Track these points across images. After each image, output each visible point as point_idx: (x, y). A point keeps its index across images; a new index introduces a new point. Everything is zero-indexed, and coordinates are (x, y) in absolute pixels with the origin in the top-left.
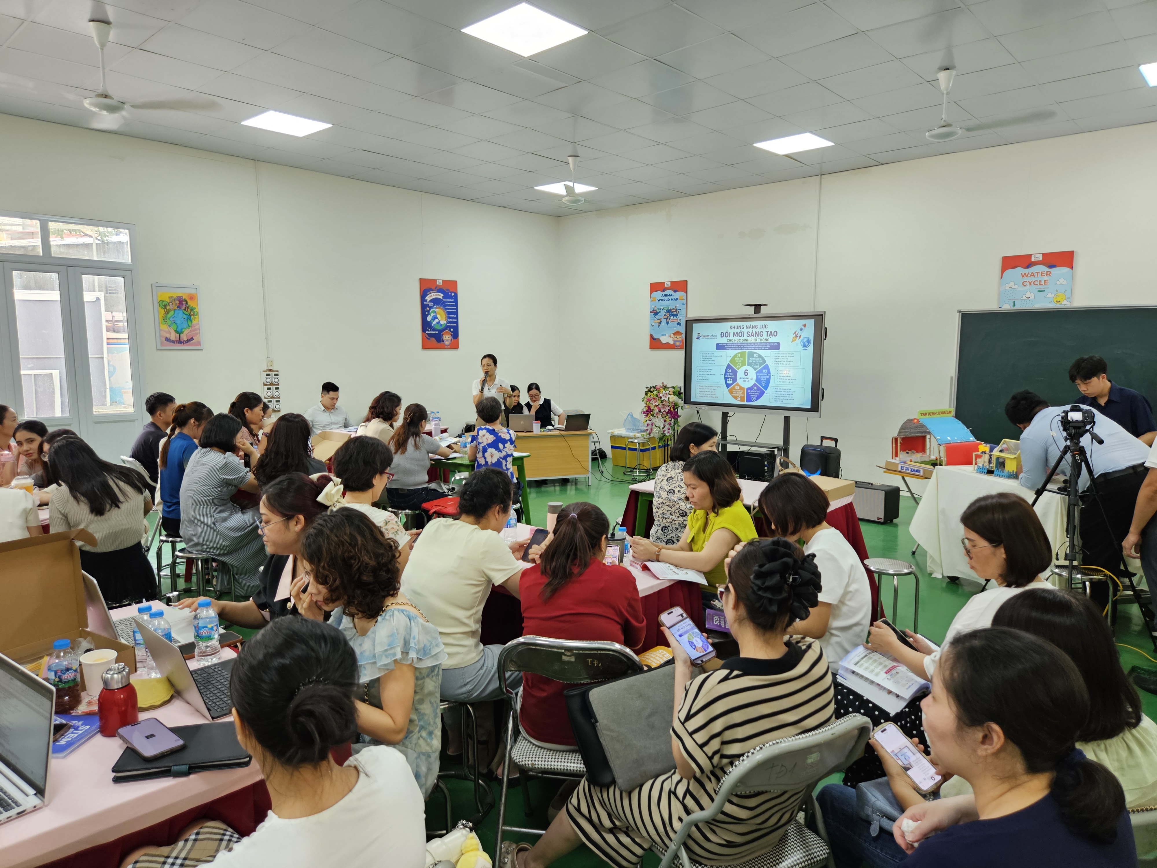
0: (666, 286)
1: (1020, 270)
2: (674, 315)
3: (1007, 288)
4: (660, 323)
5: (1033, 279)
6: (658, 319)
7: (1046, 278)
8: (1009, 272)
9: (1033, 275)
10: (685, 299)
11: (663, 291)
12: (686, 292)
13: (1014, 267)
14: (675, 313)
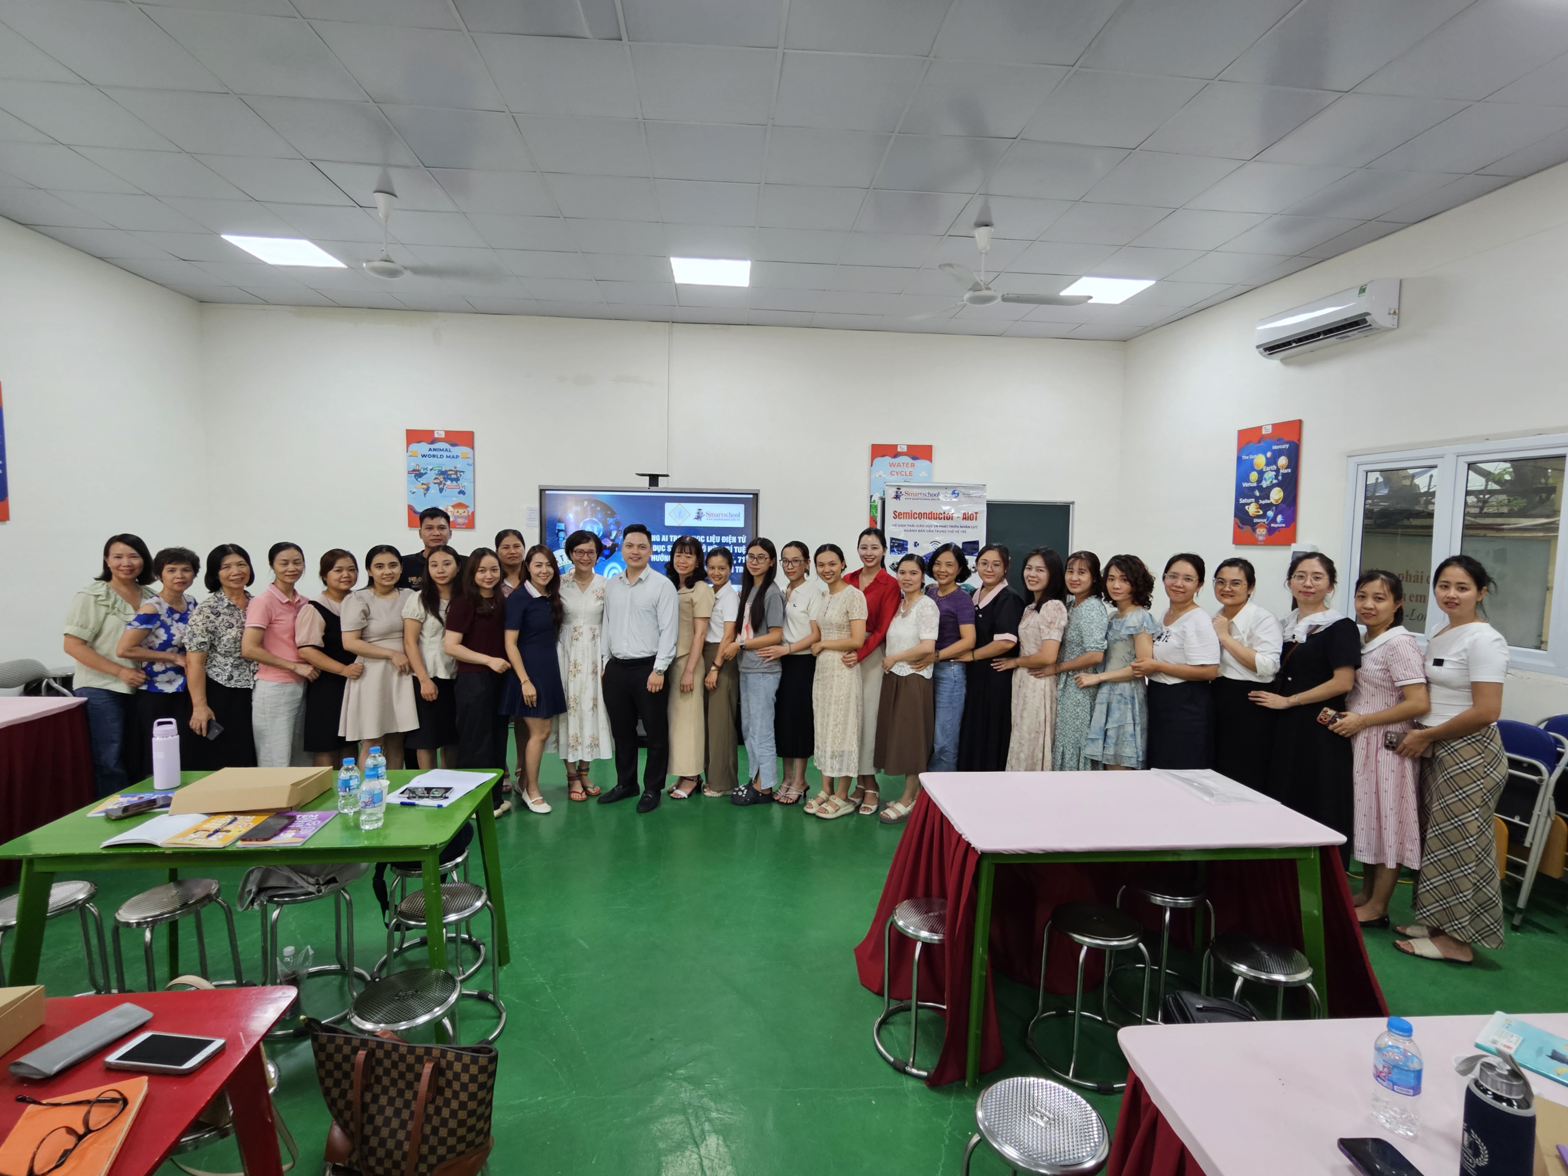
0: (436, 436)
1: (888, 459)
2: (452, 480)
3: (877, 476)
5: (899, 469)
6: (423, 484)
7: (910, 469)
8: (878, 460)
9: (899, 465)
10: (472, 457)
11: (432, 443)
12: (473, 448)
13: (883, 456)
14: (454, 476)
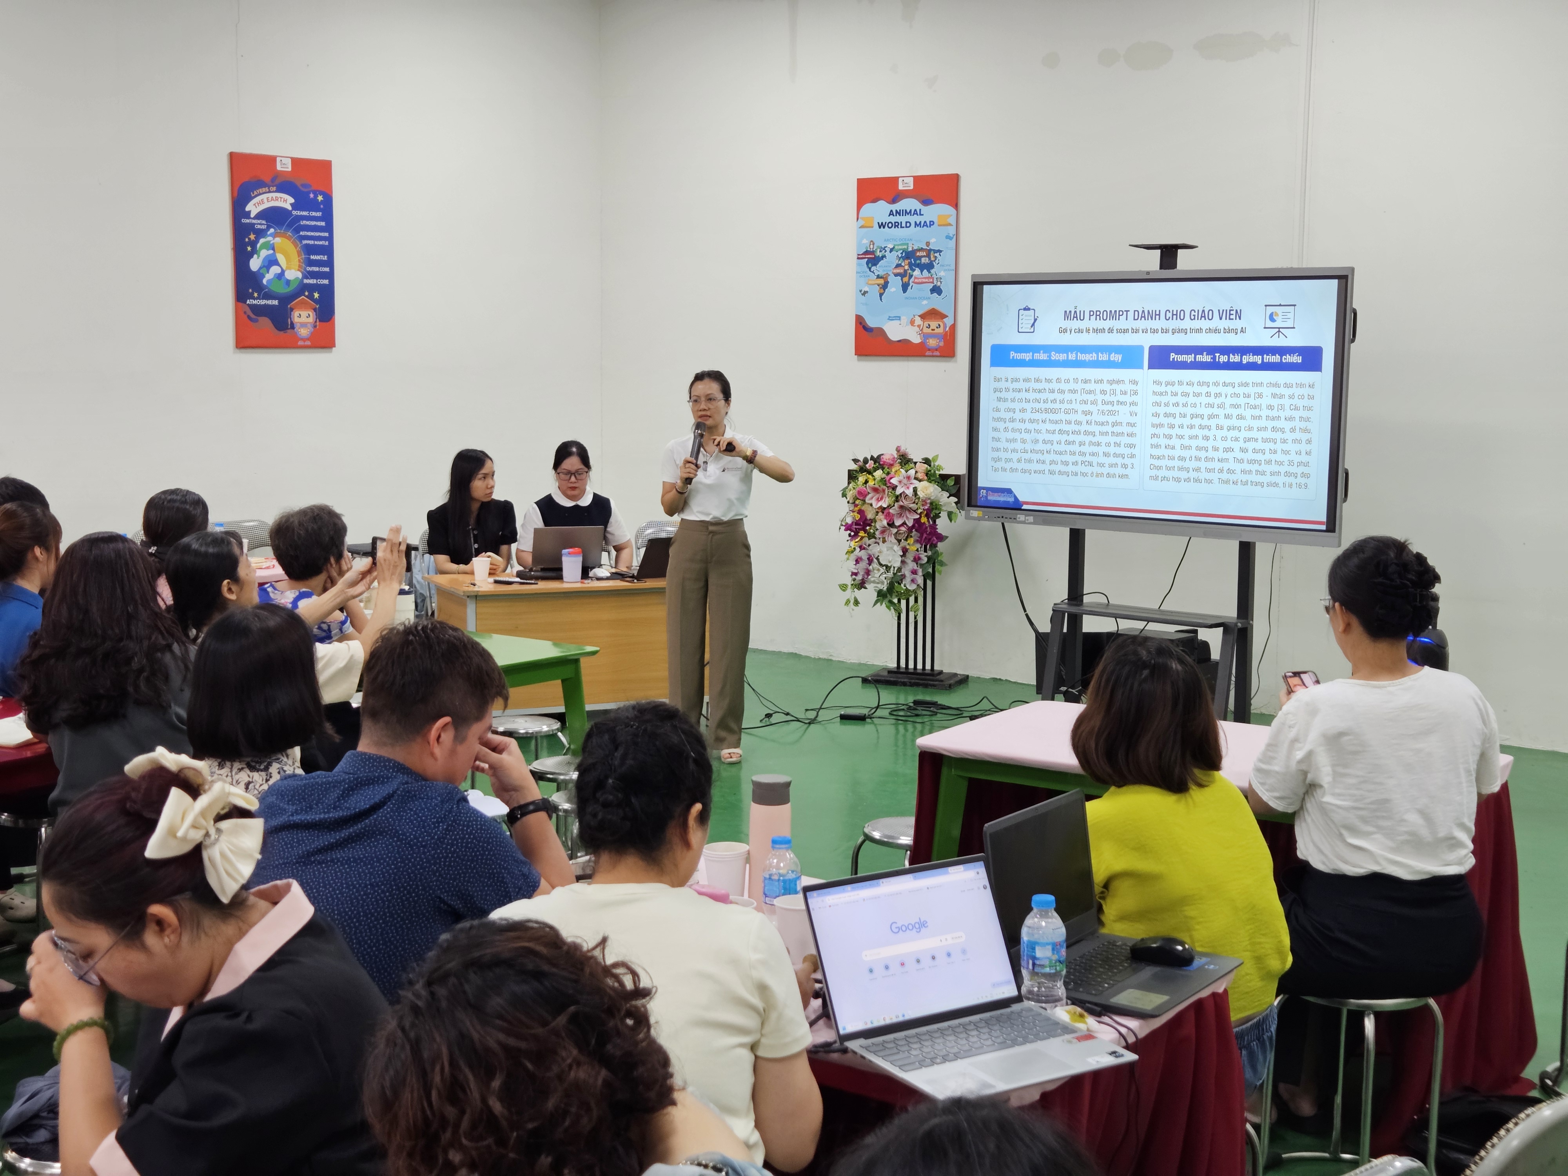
0: (901, 187)
2: (922, 267)
4: (885, 286)
6: (878, 277)
10: (954, 223)
11: (894, 201)
12: (956, 206)
14: (925, 260)
